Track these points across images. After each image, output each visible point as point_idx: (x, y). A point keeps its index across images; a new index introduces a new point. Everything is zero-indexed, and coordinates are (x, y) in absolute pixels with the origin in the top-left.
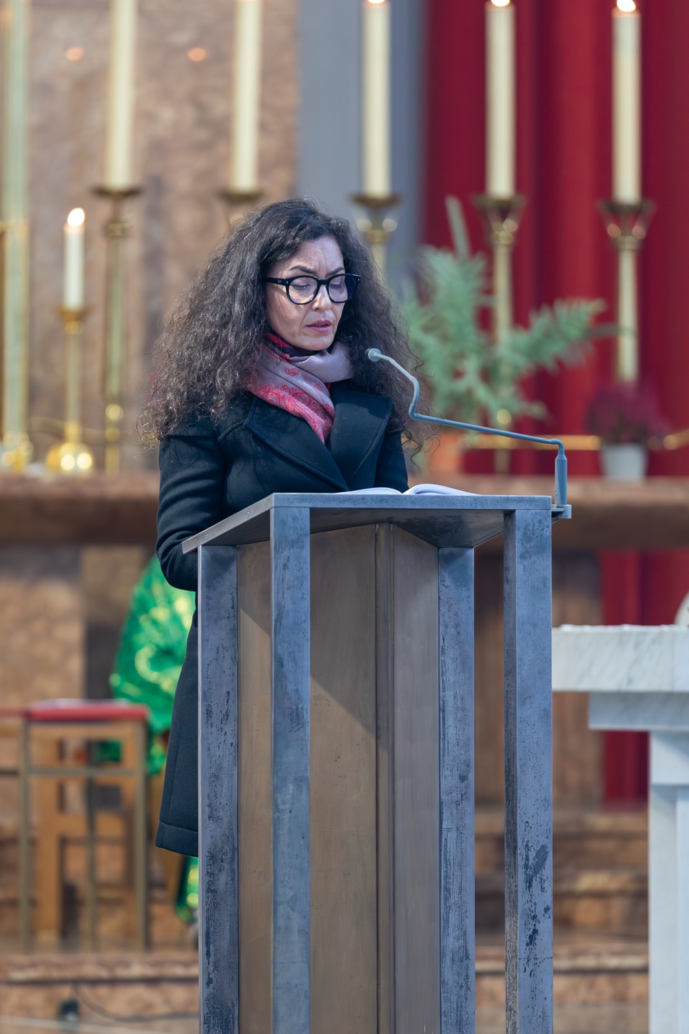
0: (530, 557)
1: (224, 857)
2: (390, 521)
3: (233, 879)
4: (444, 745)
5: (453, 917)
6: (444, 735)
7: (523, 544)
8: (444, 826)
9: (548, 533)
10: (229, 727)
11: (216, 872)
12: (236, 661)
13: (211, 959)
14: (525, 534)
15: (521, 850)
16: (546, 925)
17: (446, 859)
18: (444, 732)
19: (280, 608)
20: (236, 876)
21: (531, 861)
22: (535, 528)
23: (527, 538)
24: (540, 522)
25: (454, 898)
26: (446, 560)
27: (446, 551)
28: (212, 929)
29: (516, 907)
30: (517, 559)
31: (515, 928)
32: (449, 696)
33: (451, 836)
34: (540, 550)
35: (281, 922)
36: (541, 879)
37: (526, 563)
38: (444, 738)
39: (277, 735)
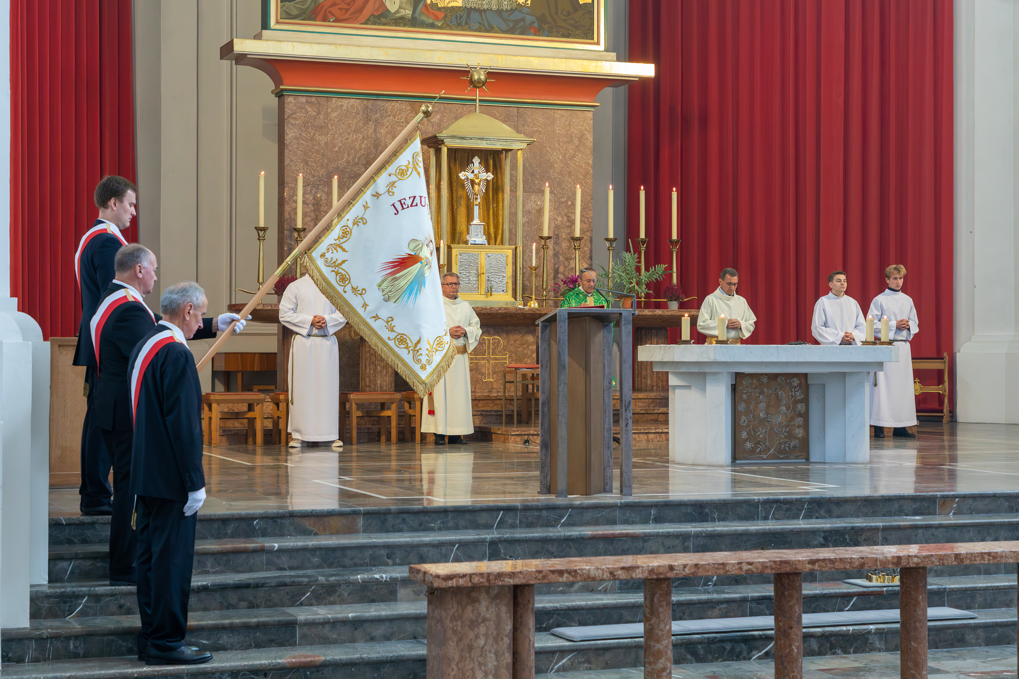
2: (589, 316)
5: (607, 419)
9: (631, 319)
10: (548, 370)
12: (550, 352)
13: (543, 429)
15: (624, 402)
16: (630, 422)
17: (605, 404)
19: (560, 338)
20: (549, 408)
23: (626, 320)
24: (629, 316)
25: (607, 414)
26: (605, 326)
27: (605, 324)
29: (622, 416)
30: (623, 325)
31: (623, 423)
32: (606, 361)
33: (607, 398)
34: (629, 323)
35: (560, 421)
36: (629, 409)
39: (558, 372)
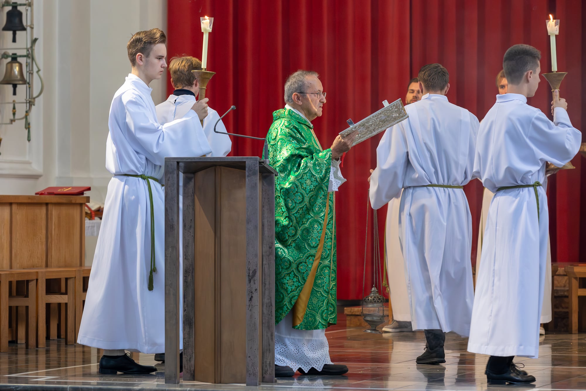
0: (251, 176)
1: (190, 271)
3: (193, 278)
4: (264, 237)
5: (267, 292)
6: (264, 234)
7: (248, 172)
8: (264, 263)
9: (258, 168)
10: (192, 230)
11: (187, 276)
13: (186, 303)
14: (249, 169)
16: (255, 295)
17: (264, 273)
18: (264, 233)
21: (251, 274)
22: (253, 167)
24: (254, 165)
27: (265, 174)
28: (186, 294)
30: (246, 177)
33: (266, 267)
34: (254, 174)
36: (254, 280)
37: (249, 178)
38: (264, 235)
